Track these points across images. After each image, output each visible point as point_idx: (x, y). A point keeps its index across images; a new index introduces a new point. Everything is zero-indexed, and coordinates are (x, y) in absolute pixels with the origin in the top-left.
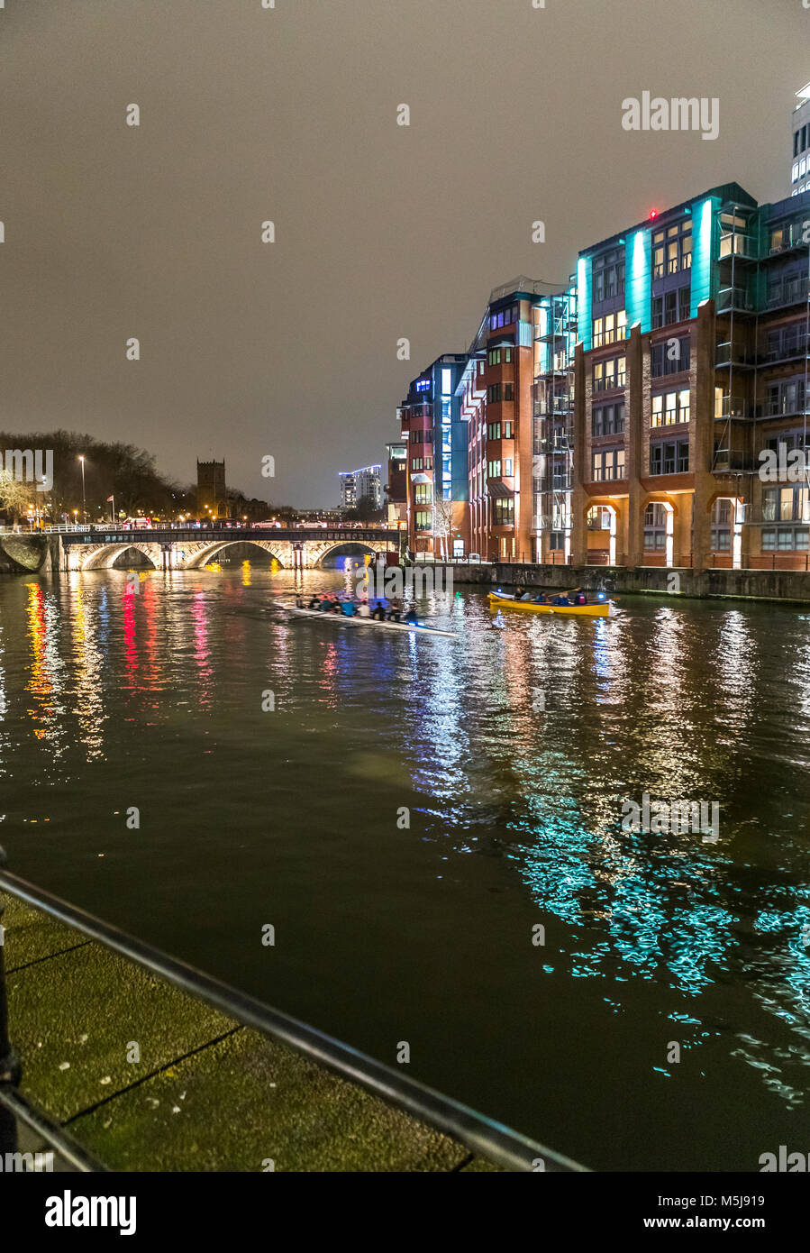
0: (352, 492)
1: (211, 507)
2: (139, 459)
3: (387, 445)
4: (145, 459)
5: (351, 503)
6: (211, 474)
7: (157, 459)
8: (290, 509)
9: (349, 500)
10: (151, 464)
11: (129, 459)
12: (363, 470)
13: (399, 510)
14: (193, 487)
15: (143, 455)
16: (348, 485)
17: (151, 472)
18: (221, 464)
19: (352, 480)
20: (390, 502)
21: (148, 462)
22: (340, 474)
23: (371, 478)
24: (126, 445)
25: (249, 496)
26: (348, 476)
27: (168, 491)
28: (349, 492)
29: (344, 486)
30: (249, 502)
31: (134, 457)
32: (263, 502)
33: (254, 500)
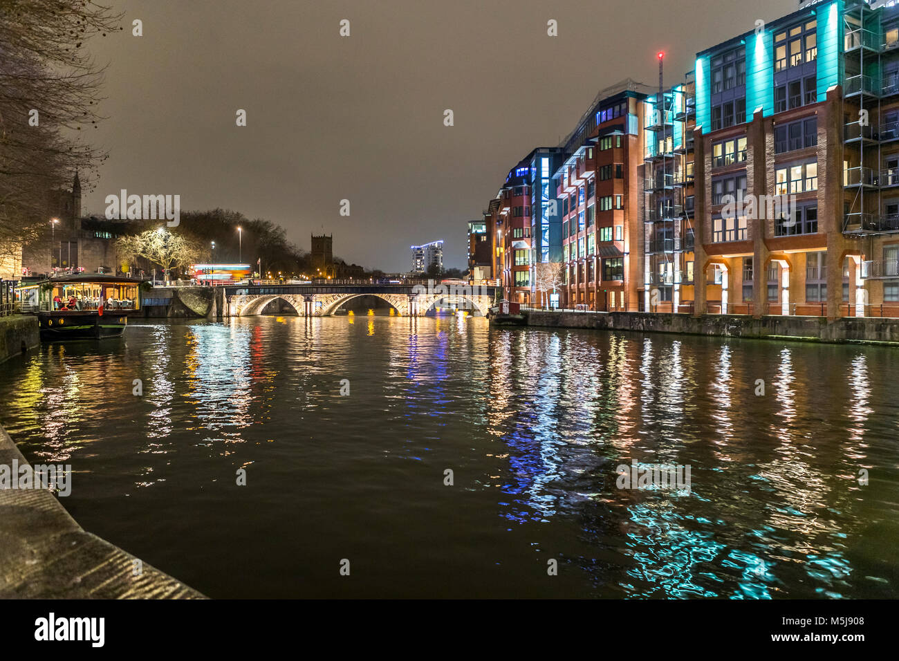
0: (421, 261)
1: (321, 271)
2: (274, 232)
3: (469, 222)
4: (279, 232)
5: (420, 269)
6: (322, 245)
7: (287, 232)
8: (380, 272)
9: (418, 267)
10: (283, 236)
11: (266, 232)
12: (430, 244)
13: (482, 272)
14: (307, 256)
15: (277, 229)
16: (419, 255)
17: (283, 242)
18: (328, 238)
19: (422, 252)
20: (475, 265)
21: (281, 235)
22: (412, 247)
23: (435, 250)
24: (265, 220)
25: (349, 263)
26: (418, 249)
27: (294, 258)
28: (419, 261)
29: (415, 256)
30: (349, 267)
31: (271, 231)
32: (360, 267)
33: (354, 265)
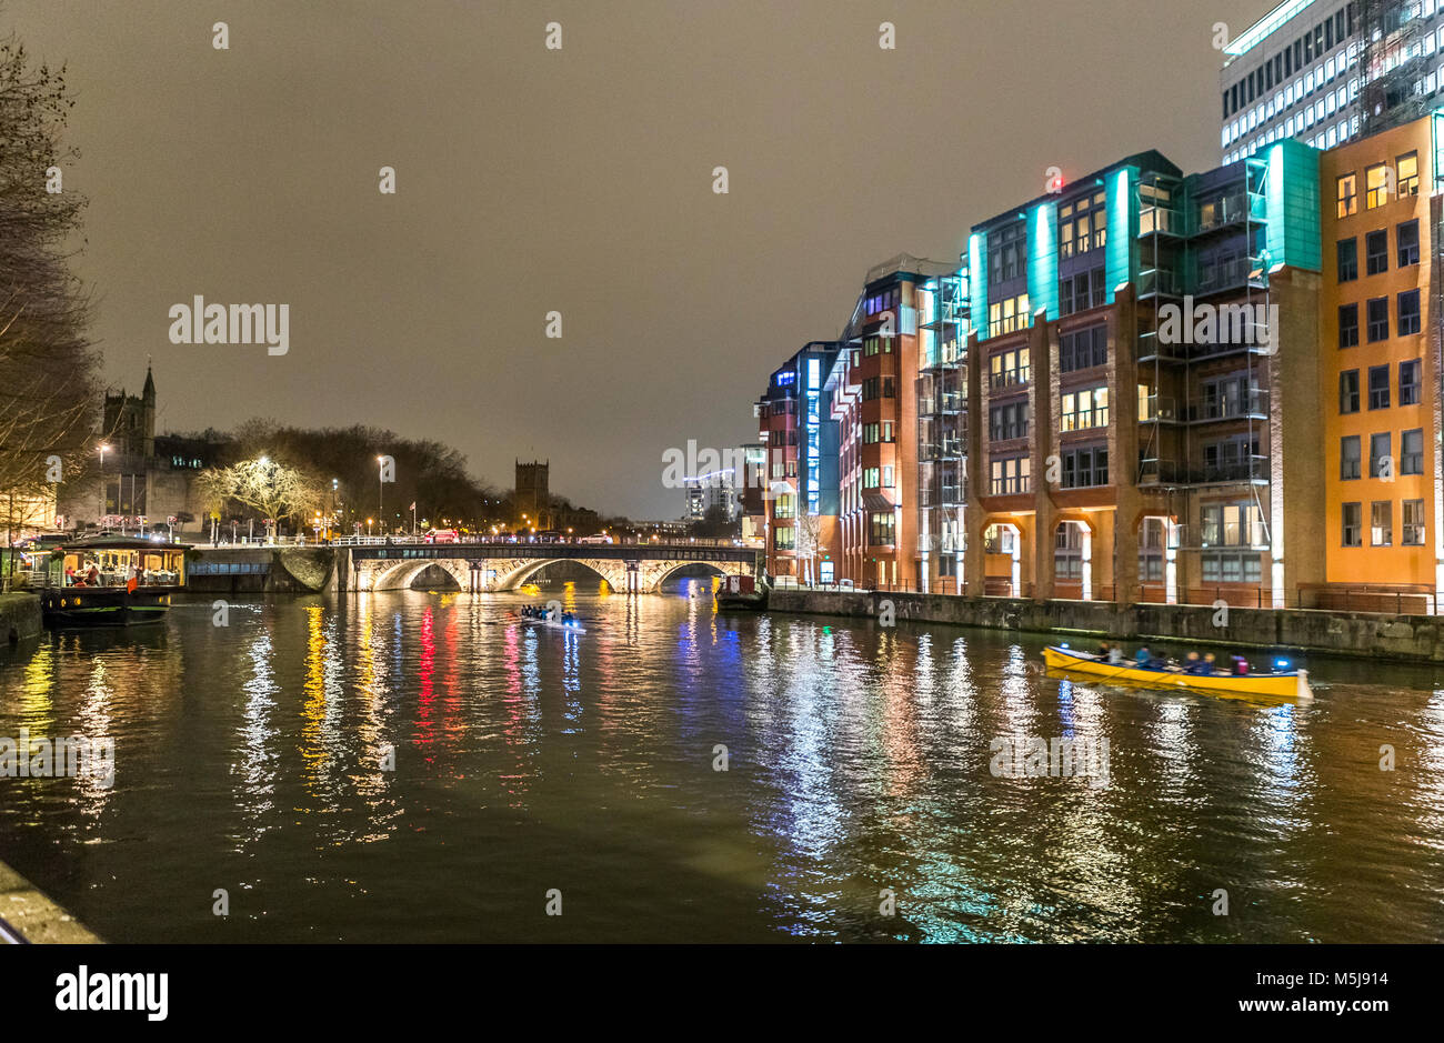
0: (699, 501)
1: (531, 517)
2: (447, 459)
3: (741, 446)
4: (455, 459)
5: (698, 514)
6: (531, 477)
7: (467, 459)
8: (624, 520)
9: (695, 510)
10: (461, 465)
11: (436, 461)
13: (755, 524)
14: (510, 494)
15: (452, 455)
16: (696, 492)
17: (461, 474)
18: (541, 466)
19: (700, 487)
20: (745, 514)
21: (459, 463)
24: (433, 443)
25: (576, 504)
27: (481, 496)
28: (695, 501)
29: (690, 494)
30: (575, 511)
31: (443, 457)
32: (592, 511)
33: (582, 509)
